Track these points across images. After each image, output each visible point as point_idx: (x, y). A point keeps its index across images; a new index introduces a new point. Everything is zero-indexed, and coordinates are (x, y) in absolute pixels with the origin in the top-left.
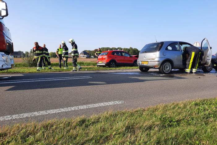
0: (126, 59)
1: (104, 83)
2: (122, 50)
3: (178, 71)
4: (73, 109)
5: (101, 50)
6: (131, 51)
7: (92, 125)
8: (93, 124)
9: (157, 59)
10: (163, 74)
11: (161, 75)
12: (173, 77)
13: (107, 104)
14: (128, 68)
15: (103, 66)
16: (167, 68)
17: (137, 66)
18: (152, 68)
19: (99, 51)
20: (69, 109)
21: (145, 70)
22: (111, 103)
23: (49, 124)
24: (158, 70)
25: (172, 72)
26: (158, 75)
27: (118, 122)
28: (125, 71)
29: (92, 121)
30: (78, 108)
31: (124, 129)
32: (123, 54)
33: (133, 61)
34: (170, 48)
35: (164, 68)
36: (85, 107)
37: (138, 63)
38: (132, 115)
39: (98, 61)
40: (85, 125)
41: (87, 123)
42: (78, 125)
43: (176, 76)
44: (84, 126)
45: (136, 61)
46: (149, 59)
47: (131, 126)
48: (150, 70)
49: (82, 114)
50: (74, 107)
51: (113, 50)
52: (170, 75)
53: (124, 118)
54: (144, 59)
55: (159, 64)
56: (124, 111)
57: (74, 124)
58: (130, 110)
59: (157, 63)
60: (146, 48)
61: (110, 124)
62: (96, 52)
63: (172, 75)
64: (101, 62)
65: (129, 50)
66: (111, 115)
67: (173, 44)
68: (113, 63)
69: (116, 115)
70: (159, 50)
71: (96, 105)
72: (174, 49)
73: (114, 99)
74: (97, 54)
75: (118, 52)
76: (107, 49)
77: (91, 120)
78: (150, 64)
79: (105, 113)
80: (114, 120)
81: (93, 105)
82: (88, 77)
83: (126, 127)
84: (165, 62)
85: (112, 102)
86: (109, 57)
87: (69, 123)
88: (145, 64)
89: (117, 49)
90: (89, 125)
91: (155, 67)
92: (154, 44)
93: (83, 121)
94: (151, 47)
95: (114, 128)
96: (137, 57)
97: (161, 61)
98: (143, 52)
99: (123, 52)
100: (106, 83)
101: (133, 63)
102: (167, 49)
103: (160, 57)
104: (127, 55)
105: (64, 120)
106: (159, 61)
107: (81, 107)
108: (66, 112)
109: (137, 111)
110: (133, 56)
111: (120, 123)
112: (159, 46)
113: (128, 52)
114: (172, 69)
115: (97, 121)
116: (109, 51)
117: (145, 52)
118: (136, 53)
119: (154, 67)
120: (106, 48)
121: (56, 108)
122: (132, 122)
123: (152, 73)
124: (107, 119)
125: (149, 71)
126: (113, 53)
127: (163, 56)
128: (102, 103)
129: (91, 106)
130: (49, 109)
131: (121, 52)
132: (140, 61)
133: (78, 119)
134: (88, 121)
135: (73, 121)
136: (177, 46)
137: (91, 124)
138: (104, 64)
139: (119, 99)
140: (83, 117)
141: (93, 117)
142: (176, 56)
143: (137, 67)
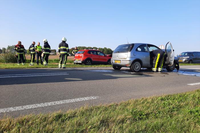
0: (101, 58)
1: (79, 79)
2: (98, 50)
3: (146, 69)
4: (50, 104)
5: (78, 49)
6: (105, 51)
7: (68, 120)
8: (69, 118)
9: (128, 59)
11: (132, 73)
12: (142, 75)
13: (82, 99)
14: (103, 66)
15: (80, 64)
16: (137, 67)
17: (110, 64)
18: (124, 66)
19: (76, 50)
20: (46, 104)
21: (117, 68)
22: (86, 99)
23: (25, 119)
24: (129, 68)
25: (141, 71)
26: (129, 73)
27: (93, 117)
28: (99, 69)
29: (69, 115)
30: (55, 103)
31: (99, 123)
32: (99, 53)
33: (107, 60)
34: (139, 49)
35: (134, 67)
36: (61, 102)
37: (111, 61)
38: (106, 109)
39: (75, 59)
40: (62, 119)
41: (63, 117)
42: (55, 120)
43: (145, 74)
44: (60, 121)
45: (110, 60)
46: (122, 59)
47: (106, 120)
48: (123, 68)
49: (59, 110)
50: (50, 103)
51: (90, 50)
52: (139, 73)
53: (99, 112)
54: (117, 58)
55: (130, 63)
56: (99, 106)
57: (50, 119)
58: (105, 105)
59: (128, 62)
60: (119, 49)
61: (86, 118)
62: (73, 51)
63: (141, 73)
64: (78, 60)
65: (103, 50)
66: (87, 110)
67: (142, 46)
68: (89, 61)
69: (91, 109)
70: (130, 51)
71: (73, 101)
72: (143, 50)
73: (89, 95)
74: (74, 52)
75: (93, 51)
76: (84, 48)
77: (68, 115)
78: (122, 63)
79: (81, 108)
80: (90, 115)
81: (70, 100)
82: (65, 74)
83: (101, 121)
84: (135, 61)
85: (88, 97)
86: (85, 55)
87: (46, 118)
88: (118, 63)
89: (93, 49)
90: (66, 120)
91: (127, 66)
92: (126, 45)
93: (60, 116)
94: (123, 48)
95: (90, 122)
96: (111, 56)
97: (132, 60)
98: (116, 52)
99: (98, 51)
100: (82, 80)
101: (107, 61)
102: (137, 50)
103: (131, 57)
104: (102, 54)
105: (41, 115)
106: (130, 61)
107: (58, 103)
108: (42, 107)
109: (110, 106)
110: (107, 55)
111: (95, 117)
112: (131, 47)
113: (103, 52)
114: (141, 68)
115: (74, 116)
116: (85, 50)
117: (118, 52)
118: (110, 52)
119: (125, 66)
120: (82, 47)
121: (32, 104)
122: (107, 116)
123: (124, 71)
124: (83, 113)
125: (121, 69)
126: (89, 52)
127: (134, 57)
128: (79, 99)
129: (67, 101)
130: (25, 105)
131: (97, 52)
132: (113, 60)
133: (55, 114)
134: (65, 116)
135: (50, 116)
136: (145, 48)
137: (67, 119)
138: (81, 62)
139: (95, 95)
140: (59, 112)
141: (69, 112)
142: (145, 56)
143: (110, 66)
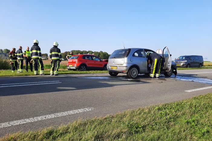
0: (96, 63)
1: (74, 88)
2: (93, 54)
3: (144, 75)
4: (39, 118)
6: (102, 55)
7: (60, 137)
8: (61, 135)
9: (125, 65)
10: (130, 78)
11: (129, 80)
12: (139, 81)
13: (76, 111)
14: (99, 71)
15: (74, 70)
16: (134, 73)
17: (106, 69)
19: (71, 55)
20: (35, 119)
21: (114, 74)
22: (81, 111)
24: (126, 74)
25: (138, 77)
26: (126, 80)
27: (87, 132)
28: (95, 75)
29: (61, 131)
30: (46, 118)
31: (93, 139)
32: (94, 58)
33: (103, 66)
34: (136, 54)
35: (131, 73)
36: (53, 116)
37: (108, 67)
38: (101, 123)
39: (68, 64)
40: (53, 136)
41: (54, 134)
42: (45, 138)
43: (142, 80)
44: (51, 138)
45: (106, 65)
46: (118, 65)
47: (100, 135)
48: (119, 74)
49: (50, 125)
50: (41, 117)
51: (84, 54)
53: (93, 126)
54: (114, 64)
55: (127, 69)
56: (93, 119)
57: (40, 137)
58: (100, 118)
59: (125, 68)
60: (115, 54)
61: (79, 134)
63: (138, 79)
64: (71, 66)
65: (99, 54)
66: (81, 124)
67: (139, 51)
68: (83, 67)
69: (85, 123)
70: (127, 56)
71: (65, 114)
72: (140, 55)
73: (83, 106)
75: (88, 56)
76: (78, 52)
77: (59, 131)
78: (119, 69)
79: (74, 122)
80: (84, 130)
81: (62, 113)
82: (57, 82)
83: (95, 137)
84: (133, 67)
85: (82, 109)
86: (79, 61)
87: (35, 136)
88: (114, 69)
89: (88, 53)
90: (57, 137)
91: (124, 72)
92: (123, 50)
93: (51, 133)
94: (120, 53)
95: (83, 138)
96: (107, 61)
97: (129, 66)
98: (112, 58)
100: (75, 89)
101: (103, 67)
102: (134, 55)
103: (128, 63)
104: (97, 59)
105: (30, 133)
106: (127, 67)
107: (49, 117)
108: (31, 123)
109: (106, 119)
110: (103, 60)
111: (89, 133)
112: (127, 53)
113: (99, 56)
114: (138, 73)
115: (66, 132)
117: (115, 57)
118: (106, 56)
119: (122, 72)
120: (77, 51)
121: (20, 119)
122: (101, 130)
123: (121, 78)
124: (76, 129)
126: (84, 57)
127: (131, 62)
128: (72, 111)
129: (60, 115)
130: (13, 120)
131: (92, 56)
132: (109, 66)
133: (45, 131)
134: (56, 132)
135: (39, 134)
136: (142, 53)
137: (58, 135)
138: (74, 68)
139: (89, 106)
140: (50, 128)
141: (61, 128)
142: (142, 62)
143: (107, 71)
